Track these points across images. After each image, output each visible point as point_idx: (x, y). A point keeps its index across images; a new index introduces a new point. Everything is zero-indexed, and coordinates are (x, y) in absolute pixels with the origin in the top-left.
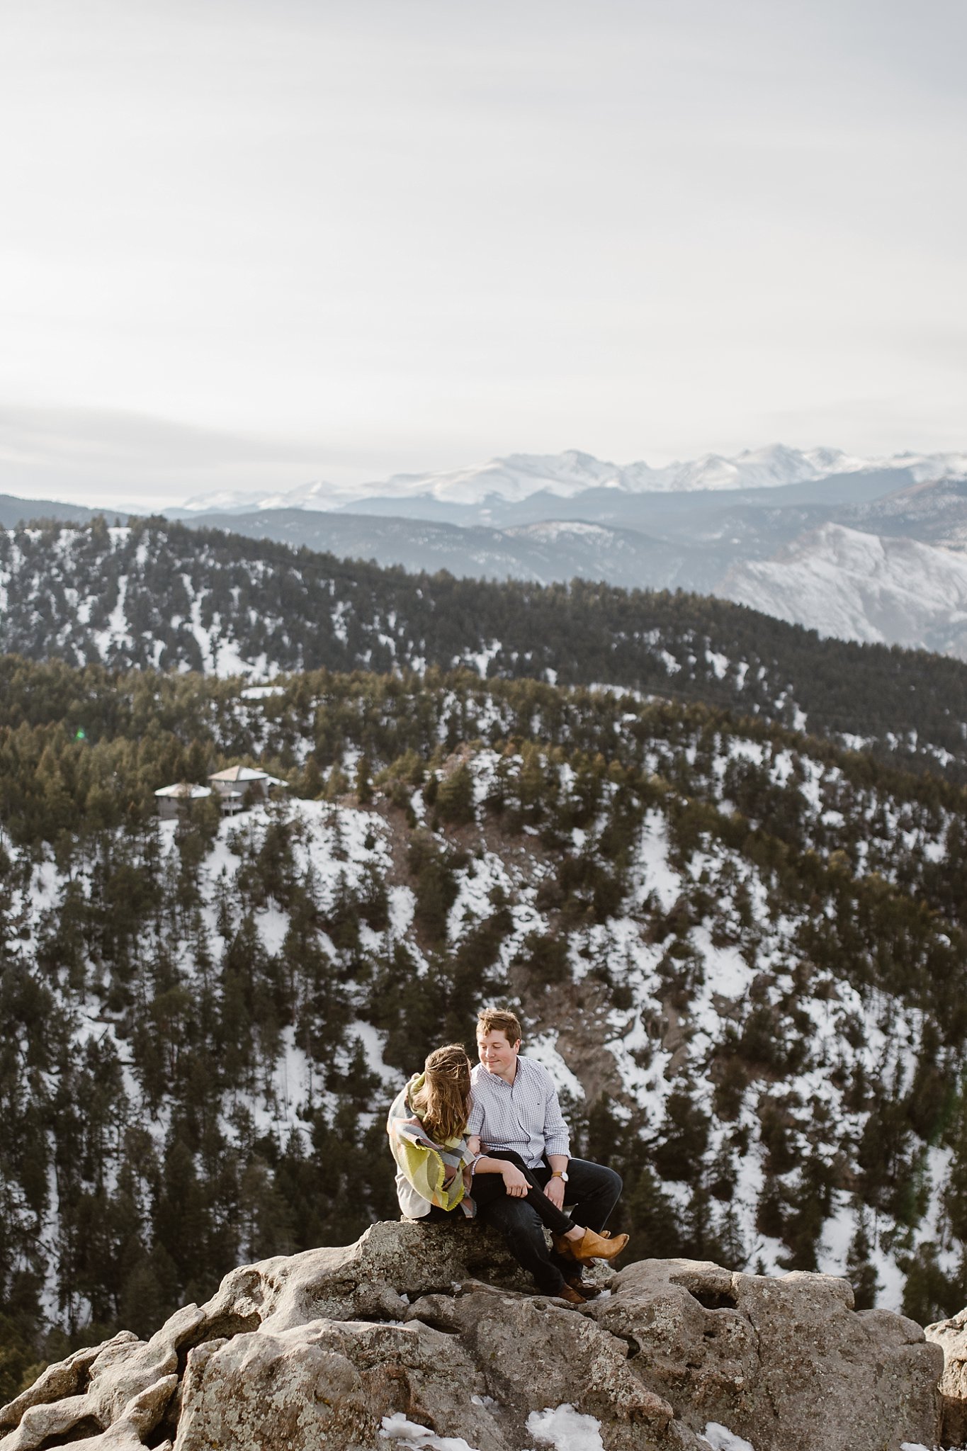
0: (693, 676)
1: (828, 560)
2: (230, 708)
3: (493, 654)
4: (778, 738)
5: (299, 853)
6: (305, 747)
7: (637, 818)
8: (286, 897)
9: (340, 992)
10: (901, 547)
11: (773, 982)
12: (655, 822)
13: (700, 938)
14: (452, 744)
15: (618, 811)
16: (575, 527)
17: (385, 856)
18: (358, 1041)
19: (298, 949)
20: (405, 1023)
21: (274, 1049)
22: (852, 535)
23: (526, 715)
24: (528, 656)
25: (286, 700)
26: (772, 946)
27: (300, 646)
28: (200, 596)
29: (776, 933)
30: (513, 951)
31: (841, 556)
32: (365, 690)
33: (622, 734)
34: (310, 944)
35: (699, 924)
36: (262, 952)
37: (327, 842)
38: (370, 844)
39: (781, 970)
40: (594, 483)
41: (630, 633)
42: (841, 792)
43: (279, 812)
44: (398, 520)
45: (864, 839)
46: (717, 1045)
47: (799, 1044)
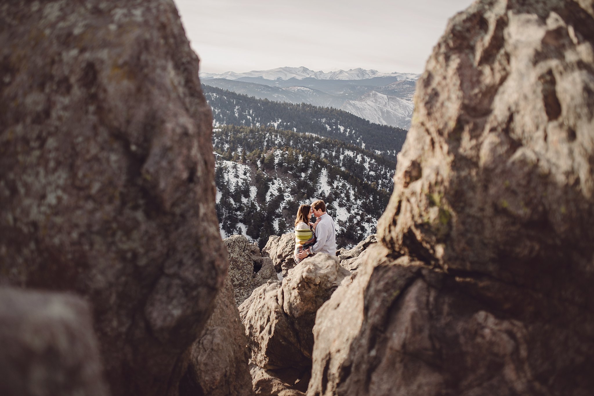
0: (334, 132)
1: (372, 101)
3: (279, 123)
4: (357, 150)
5: (225, 175)
6: (227, 146)
7: (319, 170)
8: (221, 188)
9: (235, 215)
10: (393, 99)
11: (355, 217)
12: (324, 172)
13: (335, 204)
14: (268, 148)
15: (314, 168)
16: (302, 88)
17: (249, 177)
18: (240, 228)
19: (225, 202)
20: (253, 224)
22: (379, 94)
23: (289, 140)
24: (289, 124)
25: (222, 132)
26: (355, 208)
27: (225, 118)
29: (356, 204)
30: (284, 205)
31: (376, 100)
32: (244, 131)
33: (315, 147)
34: (228, 201)
35: (335, 200)
37: (233, 173)
38: (245, 174)
39: (357, 214)
40: (308, 76)
41: (317, 119)
42: (374, 166)
43: (221, 164)
44: (253, 84)
45: (381, 179)
46: (339, 234)
47: (361, 234)
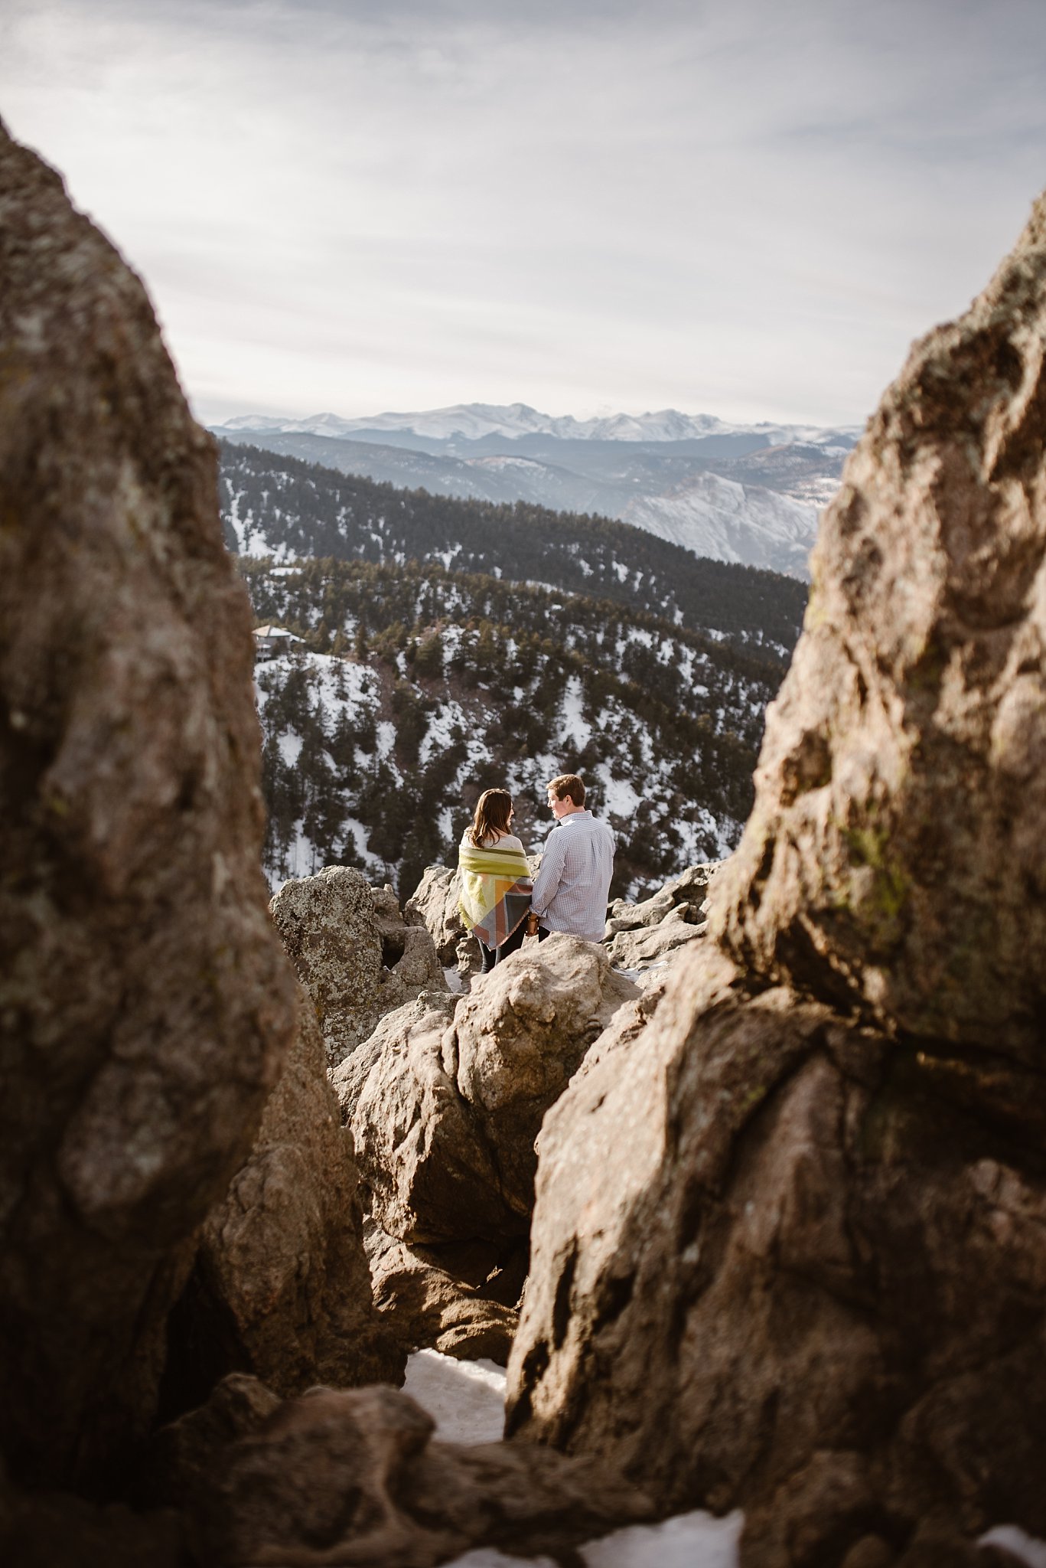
2: (261, 582)
5: (312, 693)
6: (316, 614)
9: (338, 797)
18: (350, 834)
19: (308, 760)
21: (288, 836)
25: (303, 577)
28: (238, 495)
36: (283, 763)
38: (364, 689)
43: (299, 662)
